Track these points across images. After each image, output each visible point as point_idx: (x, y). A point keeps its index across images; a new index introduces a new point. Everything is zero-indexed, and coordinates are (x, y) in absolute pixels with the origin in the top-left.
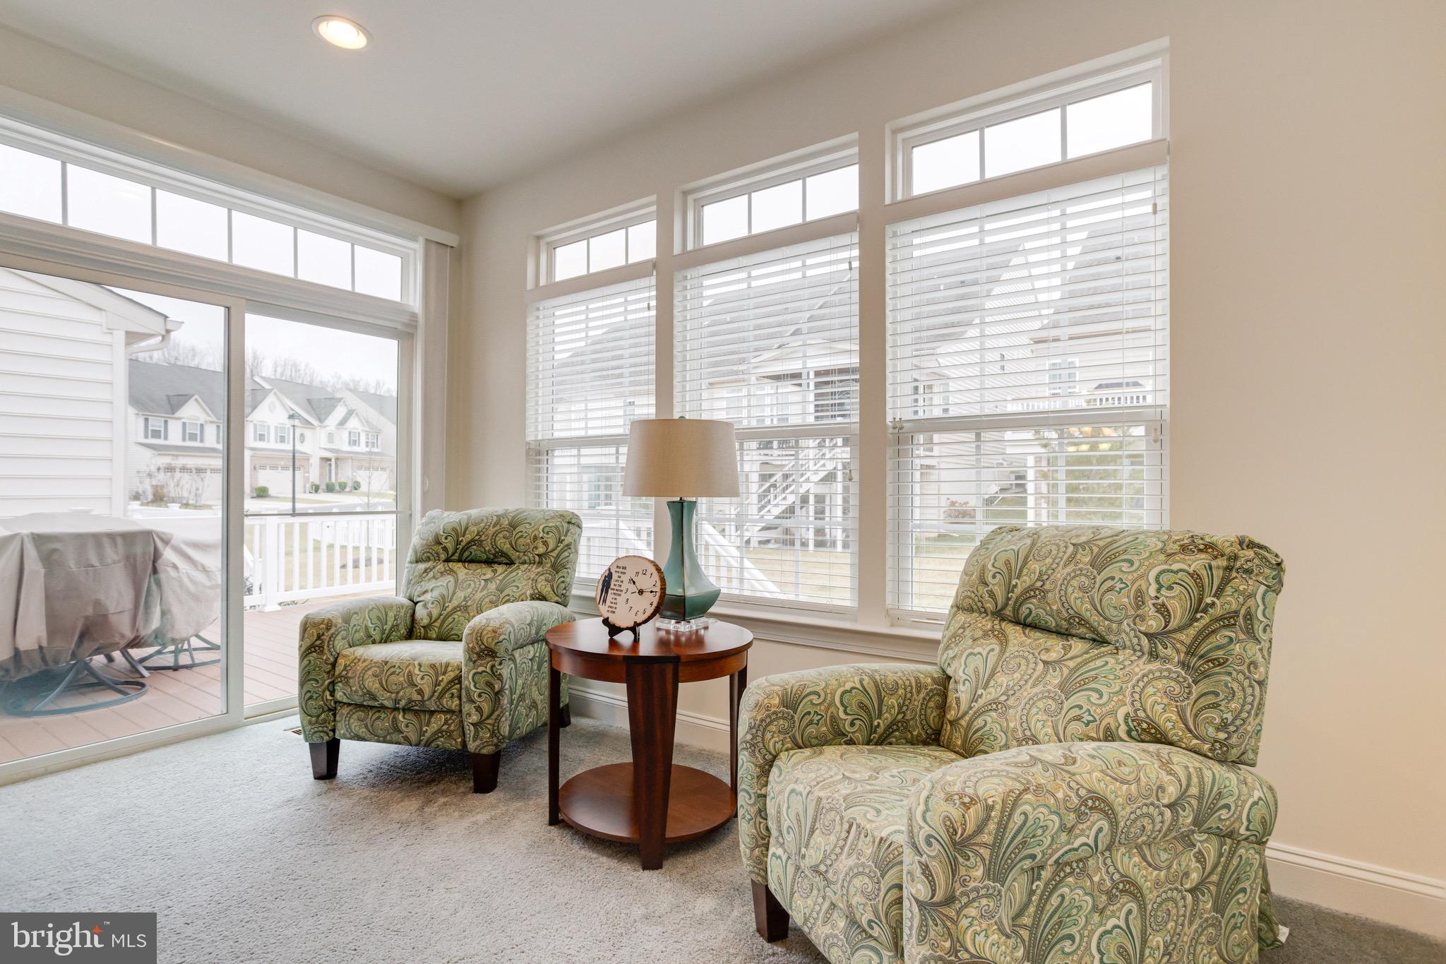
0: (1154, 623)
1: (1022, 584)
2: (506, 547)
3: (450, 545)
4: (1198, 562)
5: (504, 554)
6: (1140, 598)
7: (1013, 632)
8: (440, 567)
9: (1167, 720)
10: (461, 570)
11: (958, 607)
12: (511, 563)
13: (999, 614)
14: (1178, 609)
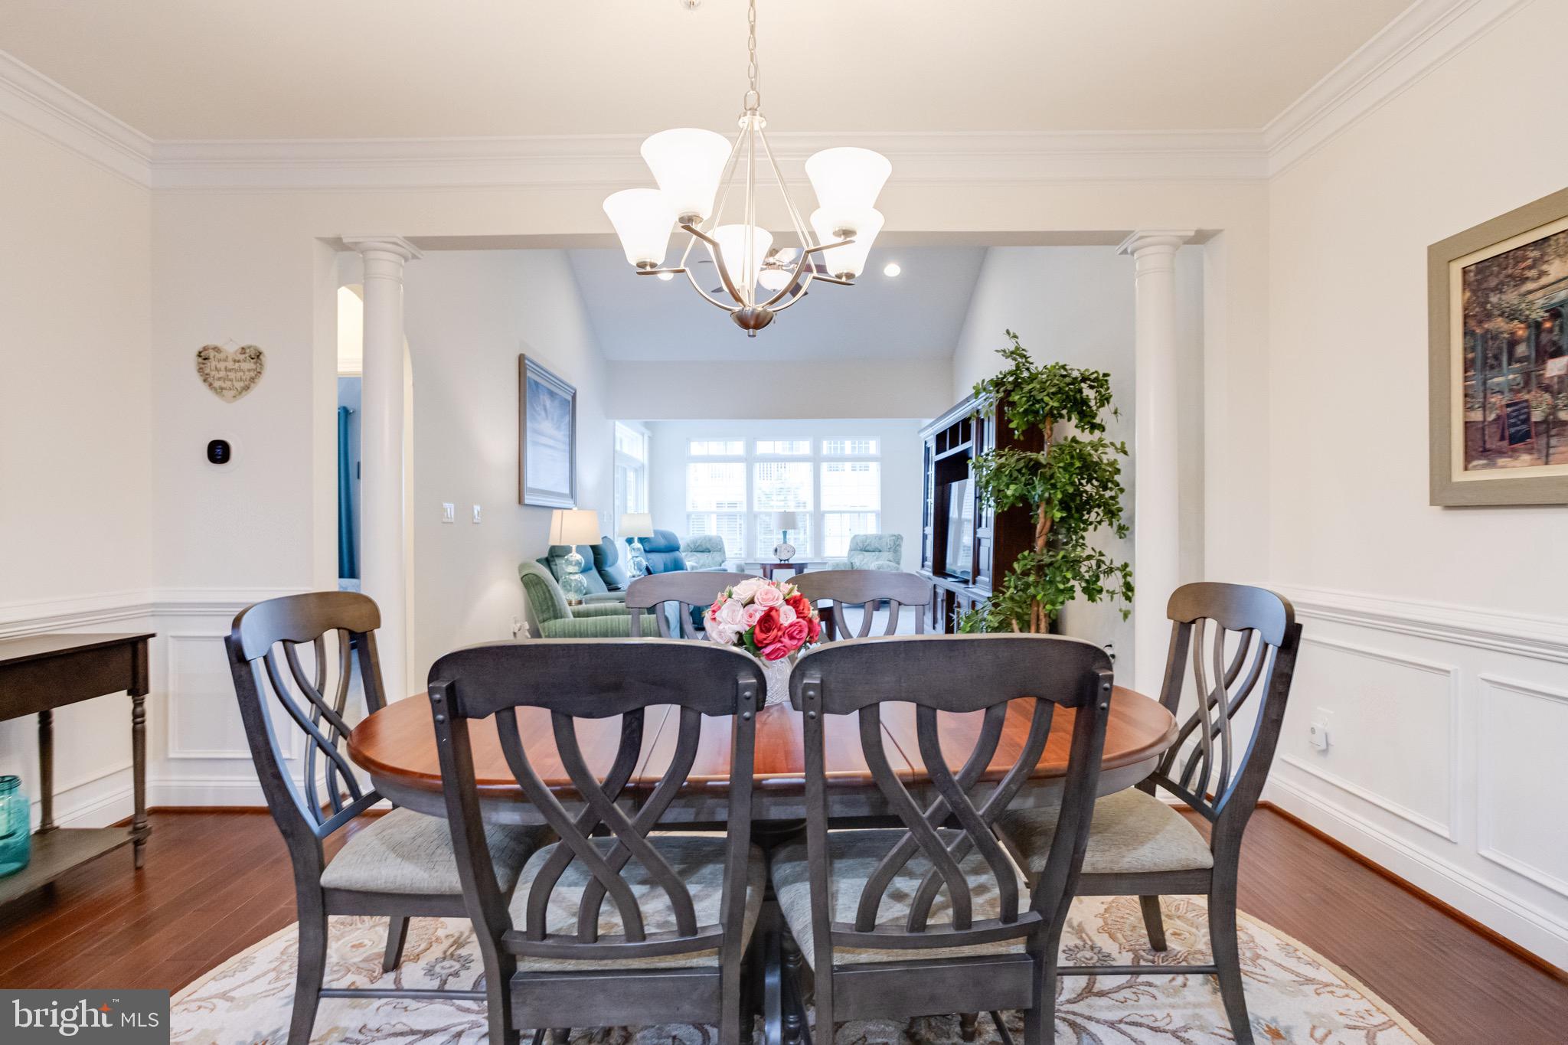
0: (889, 547)
1: (866, 544)
2: (709, 547)
3: (692, 546)
4: (894, 538)
5: (708, 549)
6: (887, 543)
7: (865, 553)
8: (690, 554)
9: (892, 559)
10: (699, 555)
11: (851, 550)
12: (709, 552)
13: (861, 550)
14: (892, 544)
